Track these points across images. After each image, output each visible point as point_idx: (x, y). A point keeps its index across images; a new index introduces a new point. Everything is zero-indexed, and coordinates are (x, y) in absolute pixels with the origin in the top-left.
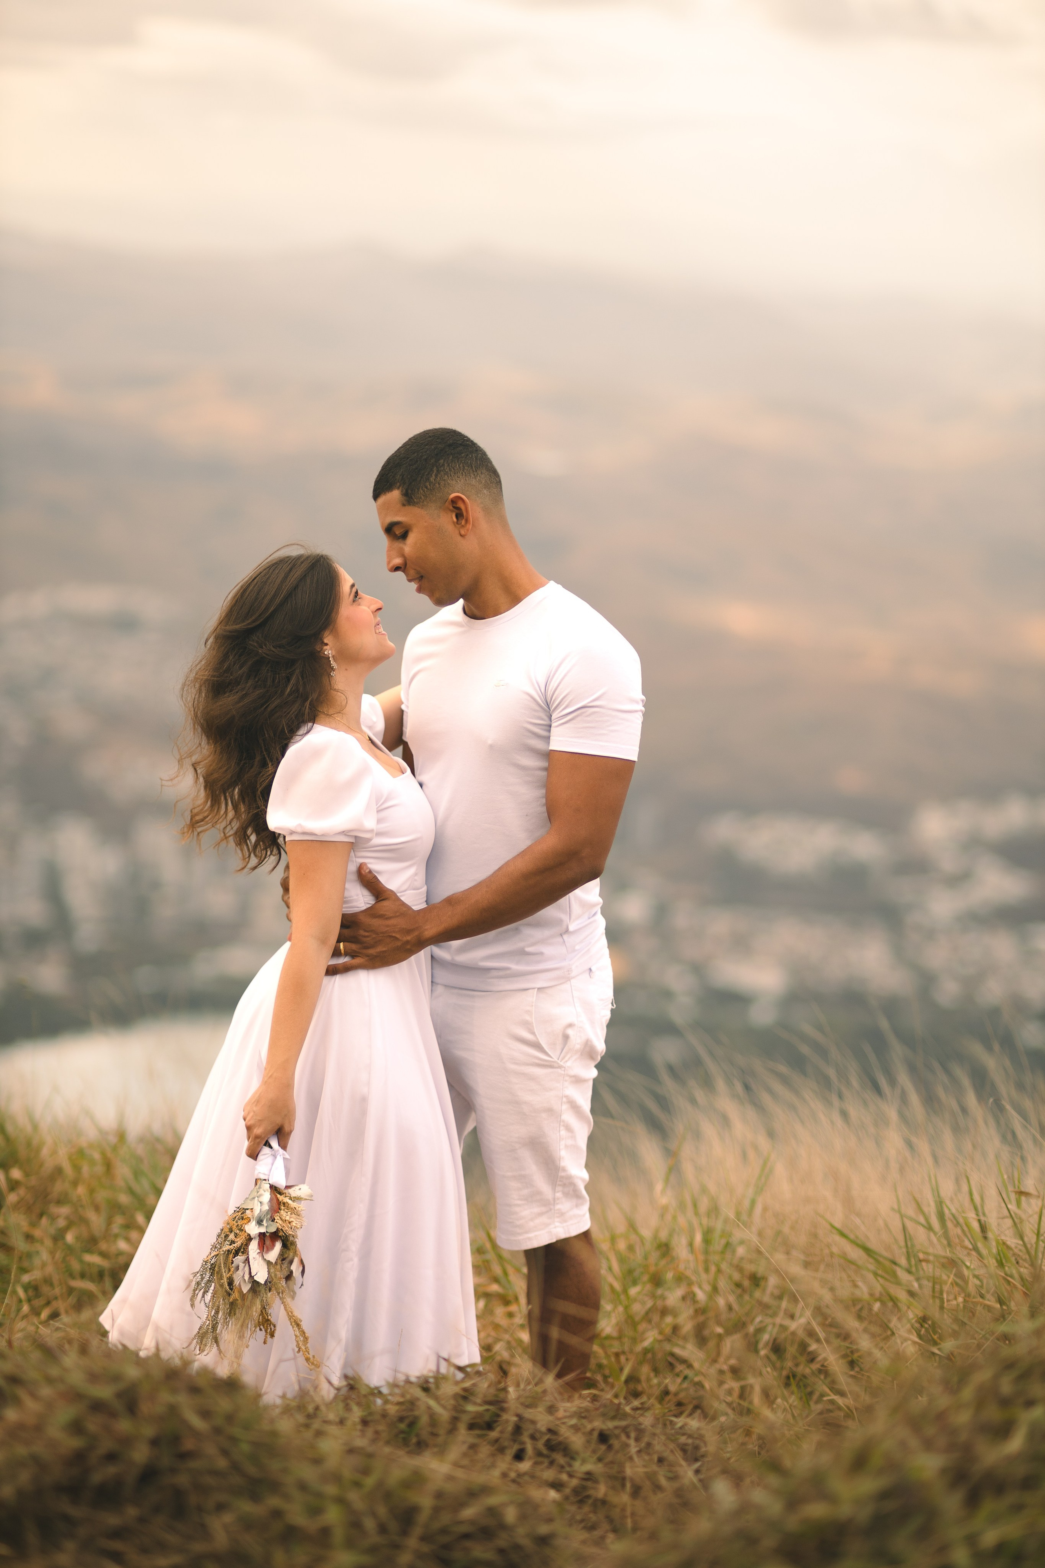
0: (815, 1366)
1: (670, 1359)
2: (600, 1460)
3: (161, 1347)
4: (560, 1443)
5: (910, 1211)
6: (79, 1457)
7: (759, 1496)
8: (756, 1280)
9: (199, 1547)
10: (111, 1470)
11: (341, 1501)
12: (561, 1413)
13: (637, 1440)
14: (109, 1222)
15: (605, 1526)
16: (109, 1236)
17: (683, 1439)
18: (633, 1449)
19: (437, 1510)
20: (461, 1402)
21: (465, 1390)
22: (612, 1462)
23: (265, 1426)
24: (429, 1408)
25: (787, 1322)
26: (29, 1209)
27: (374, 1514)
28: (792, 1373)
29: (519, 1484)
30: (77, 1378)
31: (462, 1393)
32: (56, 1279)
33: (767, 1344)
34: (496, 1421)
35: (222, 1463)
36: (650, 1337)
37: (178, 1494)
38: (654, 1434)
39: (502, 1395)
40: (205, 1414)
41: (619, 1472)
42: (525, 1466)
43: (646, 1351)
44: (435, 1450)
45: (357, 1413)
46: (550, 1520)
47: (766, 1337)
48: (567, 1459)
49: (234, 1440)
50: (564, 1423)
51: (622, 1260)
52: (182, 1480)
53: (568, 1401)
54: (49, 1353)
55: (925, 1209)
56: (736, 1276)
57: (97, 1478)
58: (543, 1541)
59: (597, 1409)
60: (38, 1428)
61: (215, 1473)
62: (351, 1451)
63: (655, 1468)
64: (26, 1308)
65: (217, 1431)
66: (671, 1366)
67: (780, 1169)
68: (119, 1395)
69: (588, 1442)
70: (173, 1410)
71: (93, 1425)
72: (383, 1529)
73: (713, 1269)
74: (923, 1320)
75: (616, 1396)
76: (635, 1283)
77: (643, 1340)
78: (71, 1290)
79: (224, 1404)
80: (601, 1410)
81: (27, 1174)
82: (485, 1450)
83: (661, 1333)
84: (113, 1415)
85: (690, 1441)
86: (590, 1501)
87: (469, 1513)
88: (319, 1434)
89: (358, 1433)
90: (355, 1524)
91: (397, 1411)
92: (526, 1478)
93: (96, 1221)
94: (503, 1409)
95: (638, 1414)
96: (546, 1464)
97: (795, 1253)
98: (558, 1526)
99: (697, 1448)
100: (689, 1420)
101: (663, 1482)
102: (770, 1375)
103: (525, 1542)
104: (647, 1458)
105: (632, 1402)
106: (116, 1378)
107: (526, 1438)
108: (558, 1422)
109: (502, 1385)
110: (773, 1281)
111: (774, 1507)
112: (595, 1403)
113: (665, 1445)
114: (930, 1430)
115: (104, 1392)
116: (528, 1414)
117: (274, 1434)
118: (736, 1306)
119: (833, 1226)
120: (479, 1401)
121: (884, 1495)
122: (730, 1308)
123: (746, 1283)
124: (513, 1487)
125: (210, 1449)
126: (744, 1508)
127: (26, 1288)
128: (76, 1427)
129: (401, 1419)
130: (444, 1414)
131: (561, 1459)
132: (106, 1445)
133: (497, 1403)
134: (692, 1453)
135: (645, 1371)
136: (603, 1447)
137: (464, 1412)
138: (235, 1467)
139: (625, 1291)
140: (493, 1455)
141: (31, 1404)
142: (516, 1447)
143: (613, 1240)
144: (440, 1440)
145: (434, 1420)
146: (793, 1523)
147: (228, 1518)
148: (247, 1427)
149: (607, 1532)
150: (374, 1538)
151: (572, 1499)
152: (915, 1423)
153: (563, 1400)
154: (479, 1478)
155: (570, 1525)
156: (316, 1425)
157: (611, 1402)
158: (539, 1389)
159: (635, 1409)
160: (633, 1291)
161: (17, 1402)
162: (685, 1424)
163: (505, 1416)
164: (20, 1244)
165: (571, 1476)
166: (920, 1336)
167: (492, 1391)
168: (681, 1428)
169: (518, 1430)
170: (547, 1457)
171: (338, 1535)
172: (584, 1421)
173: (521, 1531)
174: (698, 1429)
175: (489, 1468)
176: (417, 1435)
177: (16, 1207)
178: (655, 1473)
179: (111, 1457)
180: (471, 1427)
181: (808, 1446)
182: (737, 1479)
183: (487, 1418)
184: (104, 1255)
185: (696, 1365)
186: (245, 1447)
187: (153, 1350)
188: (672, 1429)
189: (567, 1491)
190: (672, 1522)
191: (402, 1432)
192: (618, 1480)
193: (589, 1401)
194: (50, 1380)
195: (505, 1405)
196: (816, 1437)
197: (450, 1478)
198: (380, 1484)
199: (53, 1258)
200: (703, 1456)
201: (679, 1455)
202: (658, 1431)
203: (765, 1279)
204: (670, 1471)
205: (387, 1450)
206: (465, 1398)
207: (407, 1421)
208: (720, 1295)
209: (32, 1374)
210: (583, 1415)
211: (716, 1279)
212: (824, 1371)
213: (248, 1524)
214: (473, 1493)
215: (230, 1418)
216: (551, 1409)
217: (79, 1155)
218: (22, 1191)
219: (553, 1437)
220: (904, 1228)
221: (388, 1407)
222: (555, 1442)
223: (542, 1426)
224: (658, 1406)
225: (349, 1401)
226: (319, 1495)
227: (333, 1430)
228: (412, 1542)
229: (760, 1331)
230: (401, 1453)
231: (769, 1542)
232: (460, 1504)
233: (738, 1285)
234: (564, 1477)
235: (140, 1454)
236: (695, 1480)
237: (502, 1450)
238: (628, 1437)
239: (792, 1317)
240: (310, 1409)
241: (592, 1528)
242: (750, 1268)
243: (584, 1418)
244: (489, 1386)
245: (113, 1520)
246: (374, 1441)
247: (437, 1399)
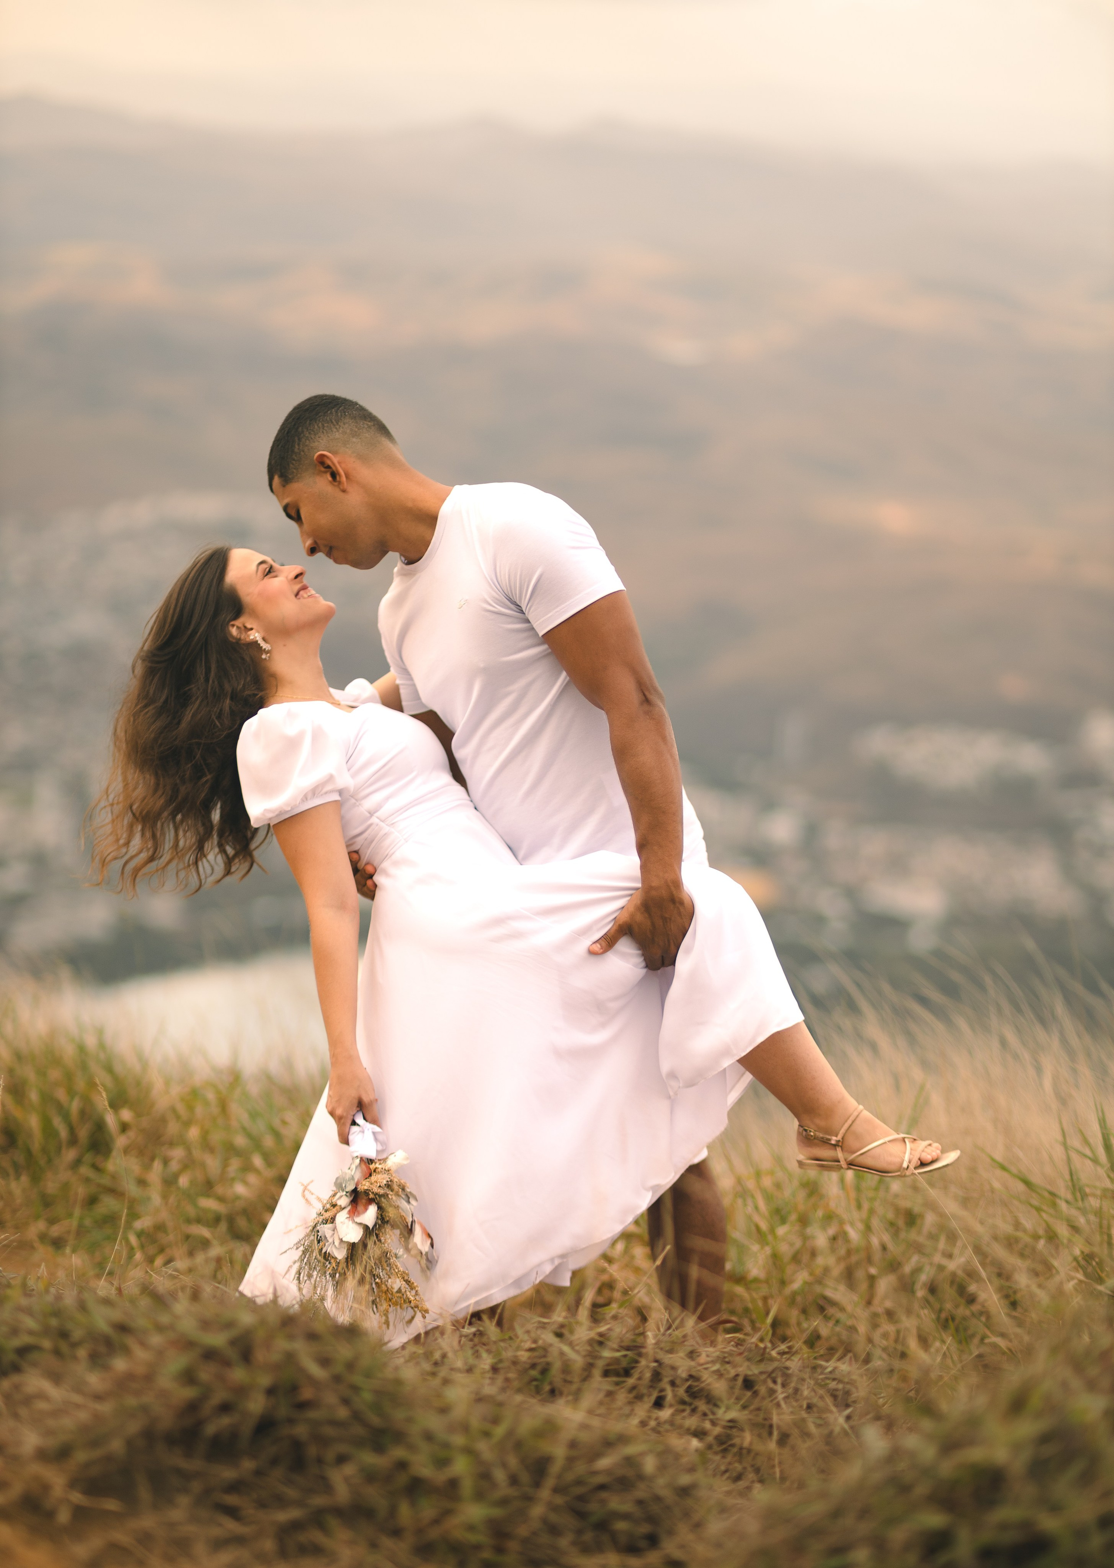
0: (975, 1308)
1: (821, 1303)
2: (744, 1407)
3: (279, 1293)
4: (702, 1390)
5: (1075, 1142)
6: (192, 1407)
7: (911, 1442)
8: (911, 1219)
9: (319, 1501)
10: (225, 1421)
11: (469, 1451)
12: (703, 1359)
13: (784, 1386)
14: (225, 1164)
15: (751, 1476)
16: (224, 1178)
17: (833, 1385)
18: (780, 1396)
19: (571, 1460)
20: (597, 1348)
21: (601, 1335)
22: (759, 1409)
23: (389, 1373)
24: (562, 1354)
25: (945, 1262)
26: (141, 1153)
27: (504, 1465)
28: (951, 1315)
29: (659, 1432)
30: (188, 1326)
31: (597, 1338)
32: (170, 1224)
33: (924, 1284)
34: (633, 1368)
35: (343, 1413)
36: (799, 1279)
37: (297, 1445)
38: (803, 1380)
39: (640, 1339)
40: (324, 1362)
41: (765, 1419)
42: (665, 1414)
43: (794, 1294)
44: (570, 1398)
45: (486, 1361)
46: (692, 1469)
47: (923, 1278)
48: (711, 1406)
49: (356, 1389)
50: (706, 1369)
51: (768, 1197)
52: (301, 1431)
53: (711, 1346)
54: (159, 1300)
55: (1091, 1141)
56: (890, 1215)
57: (210, 1429)
58: (685, 1492)
59: (741, 1354)
60: (149, 1378)
61: (334, 1423)
62: (480, 1399)
63: (804, 1414)
64: (138, 1256)
65: (337, 1379)
66: (822, 1309)
67: (936, 1099)
68: (233, 1343)
69: (732, 1388)
70: (290, 1357)
71: (206, 1374)
72: (514, 1480)
73: (866, 1206)
74: (1089, 1257)
75: (762, 1340)
76: (783, 1221)
77: (792, 1281)
78: (187, 1237)
79: (344, 1351)
80: (746, 1354)
81: (138, 1115)
82: (622, 1397)
83: (811, 1274)
84: (227, 1363)
85: (840, 1386)
86: (735, 1450)
87: (605, 1463)
88: (446, 1382)
89: (487, 1381)
90: (484, 1476)
91: (529, 1358)
92: (667, 1427)
93: (213, 1164)
94: (640, 1355)
95: (785, 1358)
96: (688, 1411)
97: (953, 1189)
98: (700, 1477)
99: (847, 1393)
100: (839, 1364)
101: (812, 1428)
102: (927, 1316)
103: (665, 1493)
104: (795, 1404)
105: (779, 1346)
106: (229, 1325)
107: (665, 1384)
108: (699, 1368)
109: (641, 1330)
110: (930, 1219)
111: (928, 1453)
112: (739, 1347)
113: (814, 1390)
114: (1093, 1371)
115: (217, 1340)
116: (668, 1359)
117: (398, 1382)
118: (890, 1246)
119: (993, 1160)
120: (615, 1346)
121: (1045, 1439)
122: (884, 1248)
123: (901, 1223)
124: (654, 1436)
125: (330, 1398)
126: (894, 1455)
127: (140, 1235)
128: (188, 1377)
129: (533, 1366)
130: (577, 1359)
131: (702, 1406)
132: (219, 1396)
133: (635, 1348)
134: (842, 1399)
135: (794, 1315)
136: (749, 1394)
137: (601, 1358)
138: (357, 1416)
139: (772, 1230)
140: (630, 1403)
141: (141, 1355)
142: (655, 1395)
143: (758, 1175)
144: (574, 1387)
145: (566, 1369)
146: (947, 1468)
147: (349, 1469)
148: (368, 1374)
149: (753, 1482)
150: (504, 1489)
151: (716, 1448)
152: (1077, 1365)
153: (705, 1345)
154: (616, 1427)
155: (714, 1475)
156: (443, 1372)
157: (757, 1346)
158: (678, 1333)
159: (782, 1353)
160: (781, 1231)
161: (126, 1351)
162: (835, 1368)
163: (643, 1362)
164: (132, 1189)
165: (714, 1423)
166: (1086, 1275)
167: (630, 1336)
168: (831, 1372)
169: (657, 1376)
170: (690, 1404)
171: (467, 1486)
172: (728, 1366)
173: (661, 1481)
174: (849, 1373)
175: (628, 1416)
176: (551, 1383)
177: (126, 1151)
178: (803, 1420)
179: (225, 1408)
180: (606, 1373)
181: (962, 1389)
182: (889, 1426)
183: (624, 1363)
184: (221, 1199)
185: (849, 1308)
186: (367, 1396)
187: (270, 1296)
188: (822, 1373)
189: (710, 1439)
190: (822, 1471)
191: (535, 1380)
192: (765, 1428)
193: (732, 1346)
194: (160, 1328)
195: (644, 1351)
196: (974, 1378)
197: (584, 1427)
198: (510, 1433)
199: (166, 1204)
200: (854, 1402)
201: (829, 1400)
202: (806, 1376)
203: (921, 1216)
204: (820, 1418)
205: (519, 1398)
206: (601, 1343)
207: (539, 1368)
208: (873, 1233)
209: (141, 1322)
210: (727, 1360)
211: (869, 1218)
212: (985, 1313)
213: (370, 1476)
214: (609, 1443)
215: (351, 1366)
216: (692, 1354)
217: (193, 1095)
218: (131, 1134)
219: (695, 1384)
220: (1069, 1160)
221: (520, 1353)
222: (697, 1389)
223: (682, 1373)
224: (805, 1349)
225: (478, 1348)
226: (446, 1446)
227: (459, 1377)
228: (545, 1493)
229: (917, 1270)
230: (533, 1401)
231: (921, 1490)
232: (595, 1455)
233: (892, 1224)
234: (707, 1425)
235: (256, 1405)
236: (846, 1426)
237: (639, 1397)
238: (775, 1382)
239: (950, 1256)
240: (437, 1356)
241: (738, 1478)
242: (905, 1204)
243: (728, 1363)
244: (627, 1332)
245: (228, 1474)
246: (503, 1390)
247: (571, 1344)
